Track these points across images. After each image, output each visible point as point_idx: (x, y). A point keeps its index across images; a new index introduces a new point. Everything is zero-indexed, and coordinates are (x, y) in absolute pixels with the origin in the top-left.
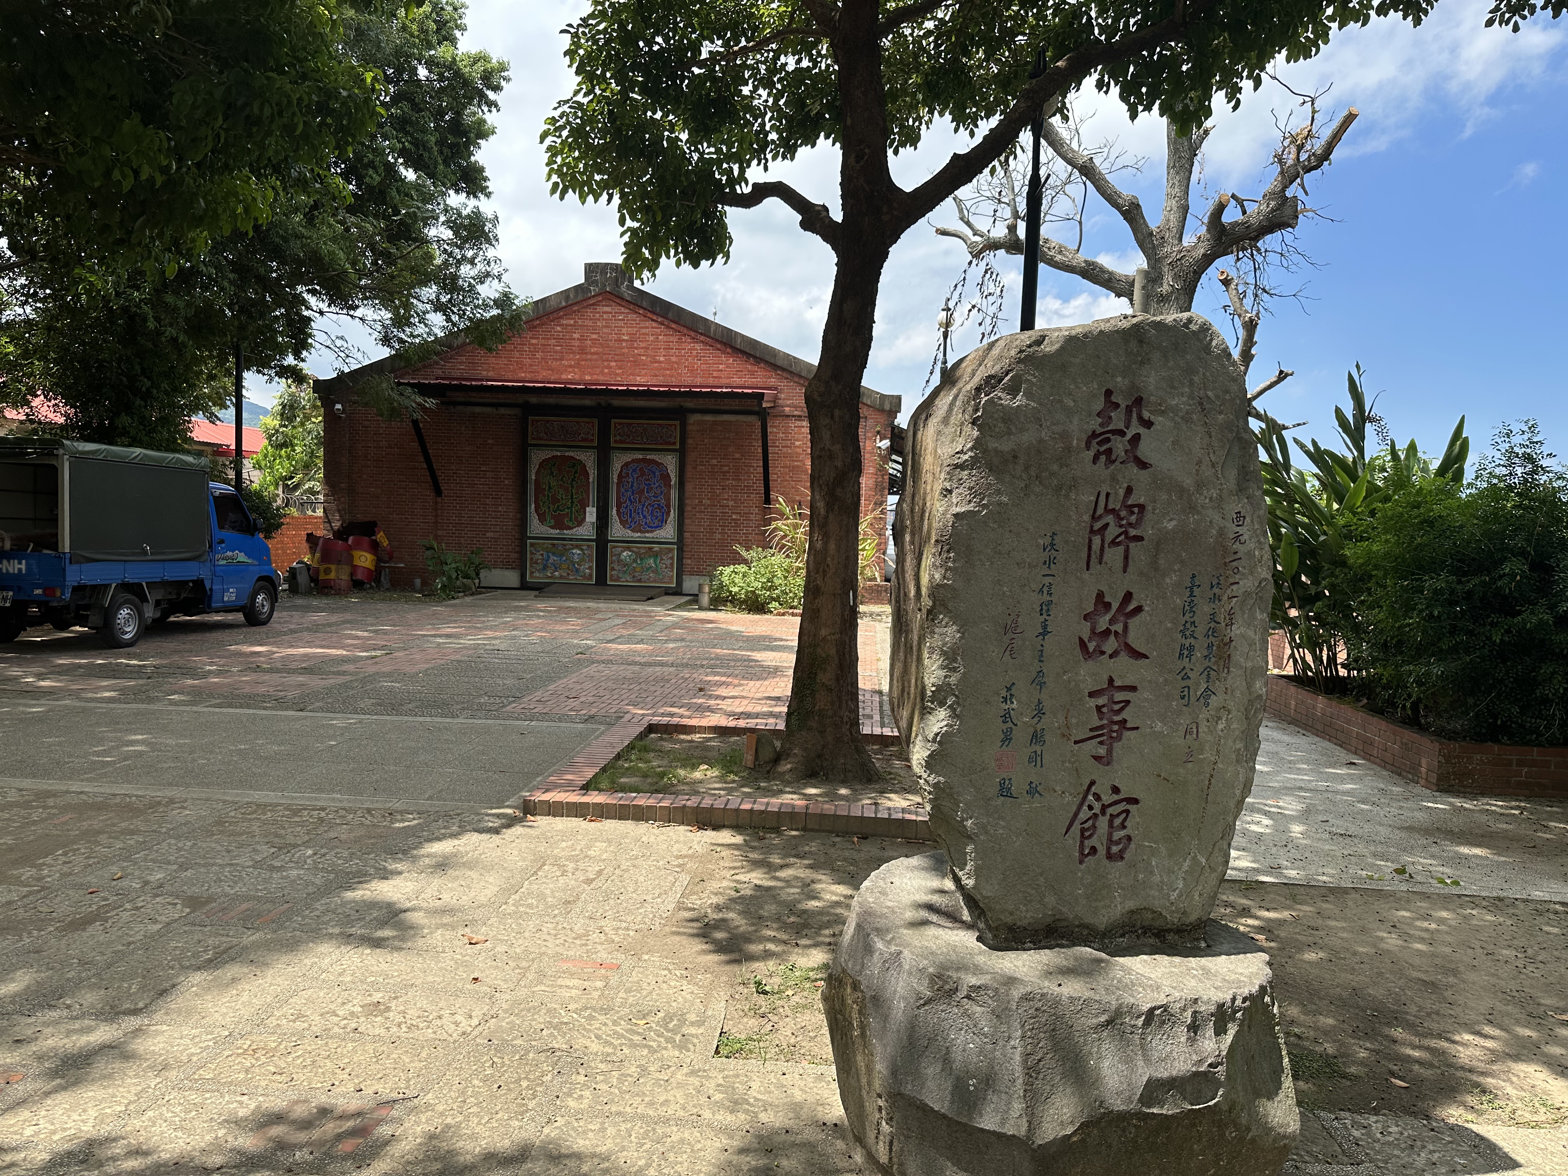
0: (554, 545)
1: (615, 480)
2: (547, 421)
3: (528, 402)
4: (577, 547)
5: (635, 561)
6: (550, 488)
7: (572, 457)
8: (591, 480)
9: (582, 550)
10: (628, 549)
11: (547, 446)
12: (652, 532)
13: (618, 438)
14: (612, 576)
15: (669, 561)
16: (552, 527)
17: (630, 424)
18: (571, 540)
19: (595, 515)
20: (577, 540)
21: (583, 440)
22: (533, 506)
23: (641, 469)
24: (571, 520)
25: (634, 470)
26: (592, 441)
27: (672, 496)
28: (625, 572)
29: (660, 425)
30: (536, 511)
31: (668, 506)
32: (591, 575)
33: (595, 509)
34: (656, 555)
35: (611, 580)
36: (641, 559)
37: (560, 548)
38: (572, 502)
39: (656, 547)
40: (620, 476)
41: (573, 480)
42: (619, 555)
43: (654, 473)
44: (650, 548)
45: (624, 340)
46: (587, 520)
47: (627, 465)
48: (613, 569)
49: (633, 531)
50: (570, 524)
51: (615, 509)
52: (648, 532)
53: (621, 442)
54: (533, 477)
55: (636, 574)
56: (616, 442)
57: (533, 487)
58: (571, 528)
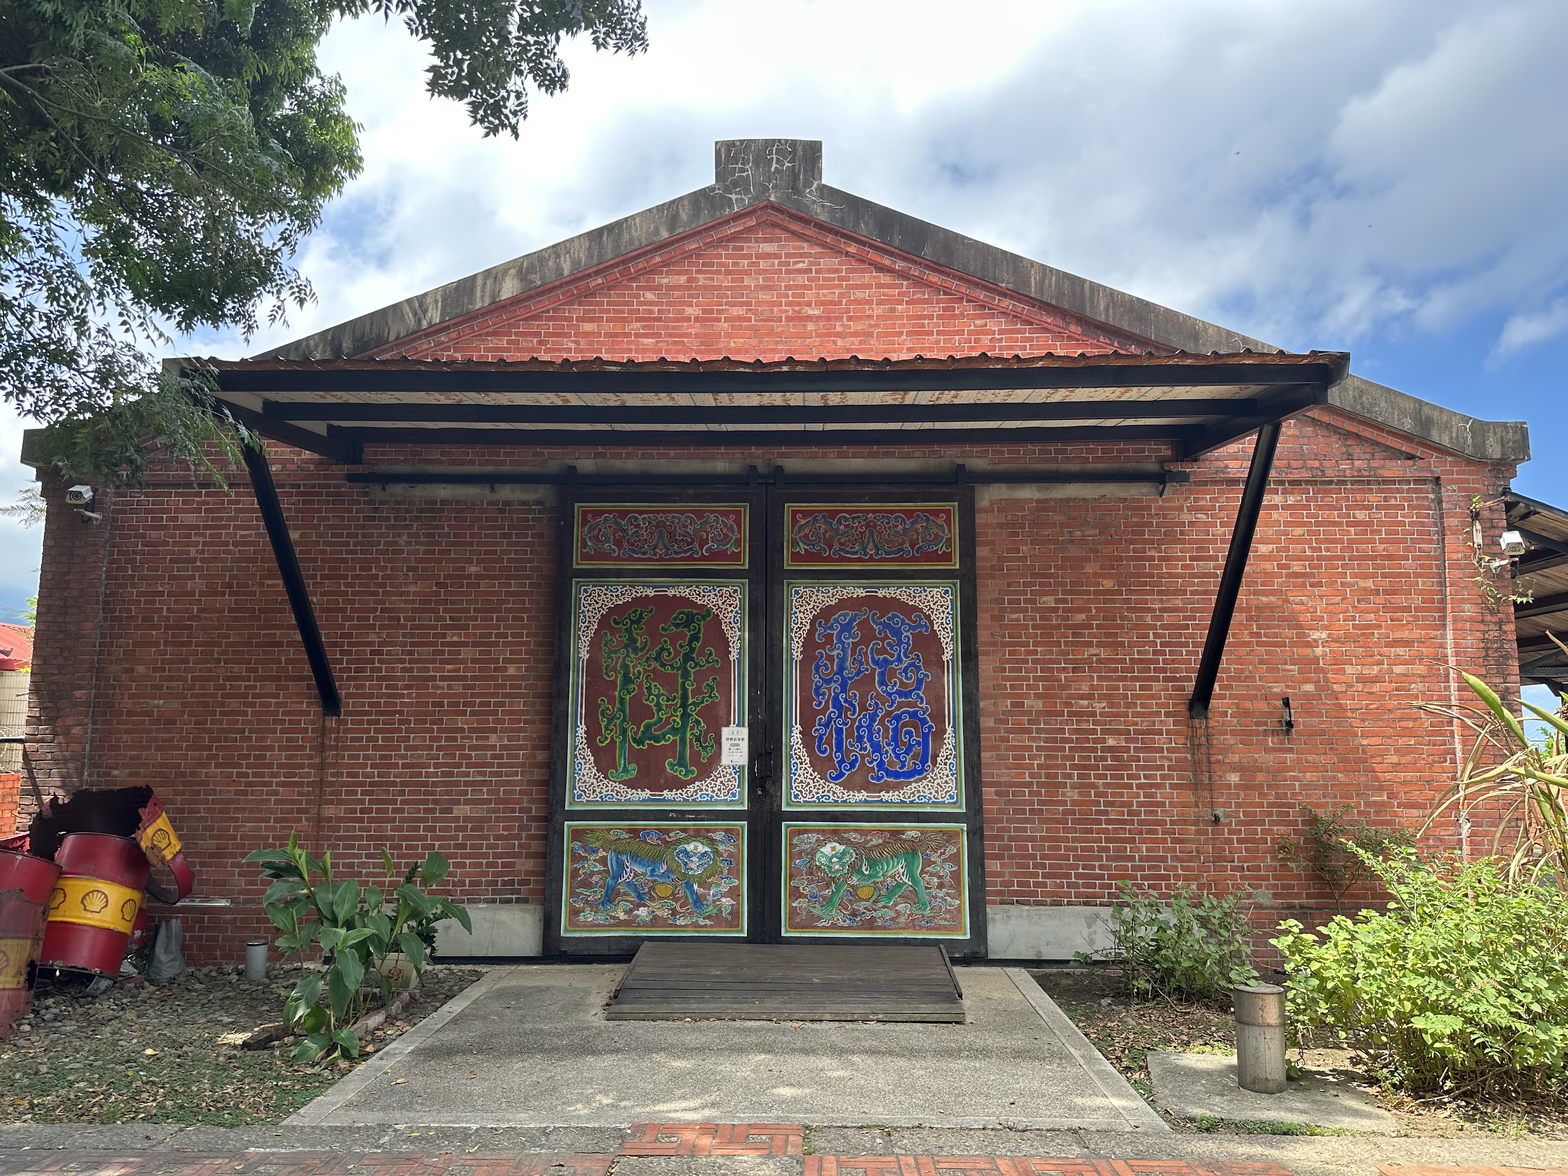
0: (634, 832)
1: (797, 655)
2: (623, 514)
3: (572, 469)
4: (698, 835)
5: (854, 868)
6: (627, 680)
7: (685, 602)
8: (734, 656)
9: (712, 842)
10: (836, 834)
11: (619, 573)
12: (897, 787)
13: (802, 548)
14: (793, 912)
15: (948, 869)
16: (632, 784)
17: (833, 514)
18: (681, 815)
19: (745, 746)
20: (698, 815)
21: (714, 556)
22: (582, 730)
23: (863, 624)
24: (681, 763)
25: (846, 628)
26: (736, 557)
27: (948, 692)
28: (828, 900)
29: (909, 513)
30: (591, 741)
31: (939, 717)
32: (735, 913)
33: (744, 732)
34: (912, 850)
35: (793, 926)
36: (873, 864)
37: (652, 840)
38: (685, 716)
39: (912, 830)
40: (809, 644)
41: (687, 658)
42: (812, 853)
43: (897, 633)
44: (896, 833)
45: (809, 318)
46: (725, 759)
47: (826, 613)
48: (795, 893)
49: (847, 786)
50: (680, 773)
51: (797, 729)
52: (887, 788)
53: (810, 557)
54: (584, 655)
55: (861, 907)
56: (796, 557)
57: (583, 680)
58: (681, 785)
